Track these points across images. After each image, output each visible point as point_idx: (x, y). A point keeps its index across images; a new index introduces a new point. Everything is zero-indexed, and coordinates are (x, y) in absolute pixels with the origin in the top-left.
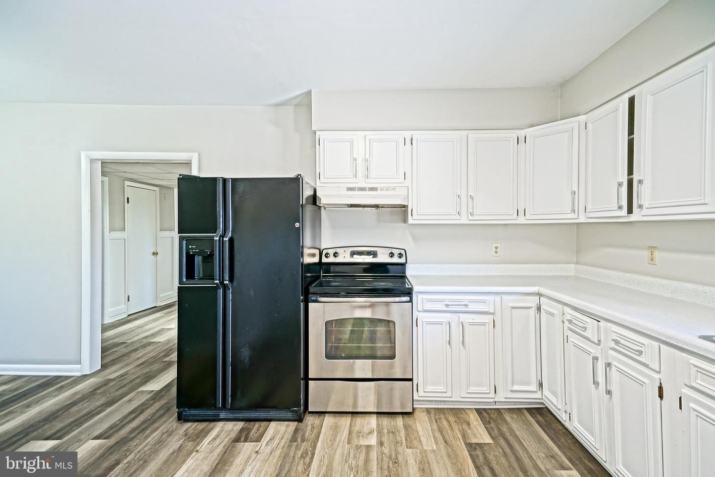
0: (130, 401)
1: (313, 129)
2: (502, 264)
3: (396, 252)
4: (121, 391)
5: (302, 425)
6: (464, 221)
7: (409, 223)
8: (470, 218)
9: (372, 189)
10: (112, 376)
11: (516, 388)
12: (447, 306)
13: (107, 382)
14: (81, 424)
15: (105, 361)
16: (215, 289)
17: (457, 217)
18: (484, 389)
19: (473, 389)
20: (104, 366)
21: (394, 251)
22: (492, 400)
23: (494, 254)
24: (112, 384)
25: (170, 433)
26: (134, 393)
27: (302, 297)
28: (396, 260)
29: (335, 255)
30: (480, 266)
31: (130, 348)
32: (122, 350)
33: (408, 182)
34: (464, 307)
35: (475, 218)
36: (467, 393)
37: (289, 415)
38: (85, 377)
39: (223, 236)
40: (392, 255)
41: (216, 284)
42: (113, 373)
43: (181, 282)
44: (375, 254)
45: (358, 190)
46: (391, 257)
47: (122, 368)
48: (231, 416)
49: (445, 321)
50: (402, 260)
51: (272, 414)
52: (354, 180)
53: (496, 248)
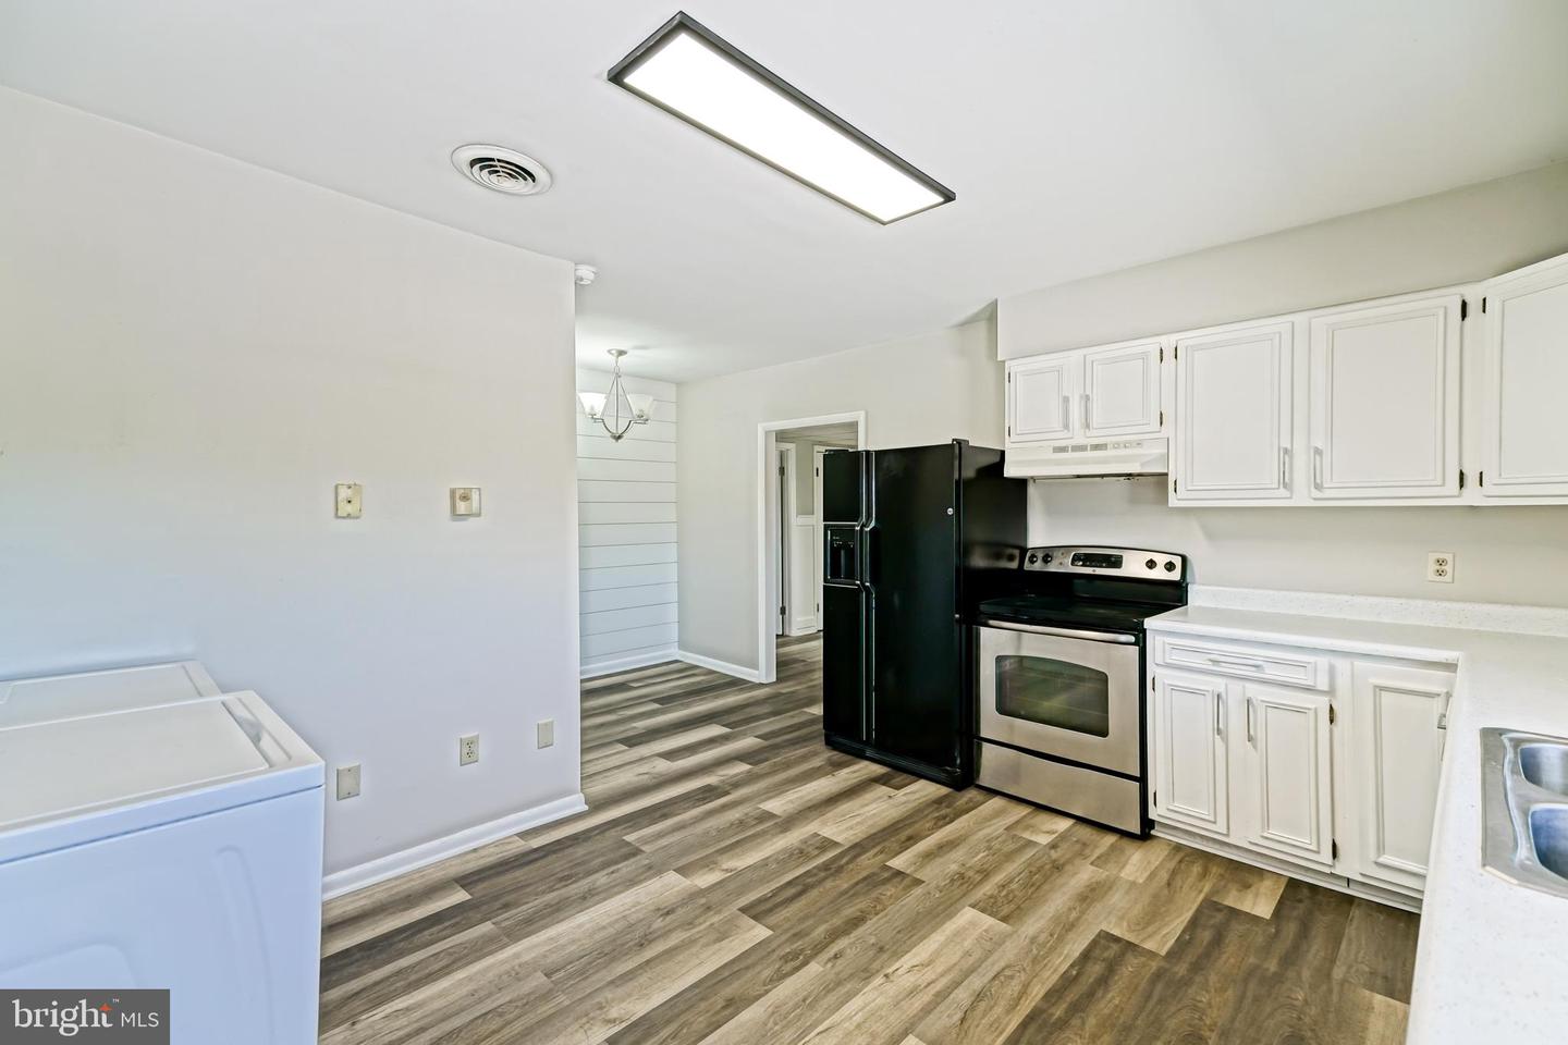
0: (792, 717)
1: (999, 359)
2: (1458, 601)
3: (1161, 560)
4: (785, 707)
5: (958, 794)
6: (1302, 497)
7: (1170, 505)
8: (1318, 494)
9: (1096, 447)
10: (784, 691)
11: (1385, 859)
12: (1215, 662)
13: (777, 695)
14: (748, 723)
15: (782, 675)
16: (857, 593)
17: (1283, 492)
18: (1306, 841)
19: (1274, 832)
20: (779, 680)
21: (1156, 557)
22: (1327, 870)
23: (1431, 575)
24: (783, 697)
25: (815, 754)
26: (796, 712)
27: (957, 616)
28: (1159, 574)
29: (1047, 559)
30: (1383, 600)
31: (808, 668)
32: (799, 667)
33: (1168, 430)
34: (1254, 669)
35: (1328, 493)
36: (1263, 837)
37: (943, 776)
38: (762, 685)
39: (863, 526)
40: (1151, 564)
41: (857, 585)
42: (786, 688)
43: (825, 580)
44: (1116, 562)
45: (1072, 451)
46: (1150, 568)
47: (794, 686)
48: (877, 756)
49: (1210, 689)
50: (1175, 576)
51: (922, 768)
52: (1065, 434)
53: (1441, 562)
